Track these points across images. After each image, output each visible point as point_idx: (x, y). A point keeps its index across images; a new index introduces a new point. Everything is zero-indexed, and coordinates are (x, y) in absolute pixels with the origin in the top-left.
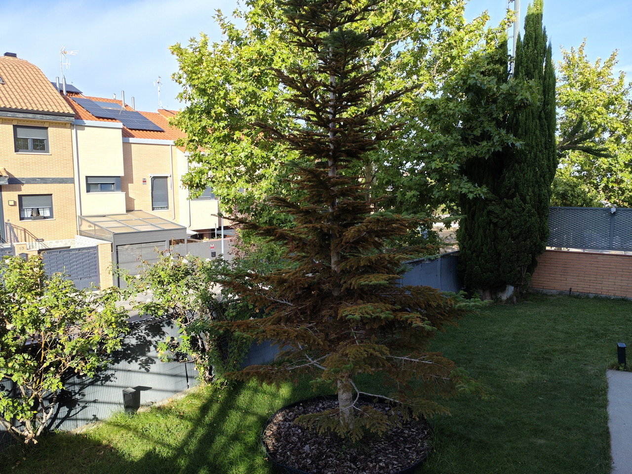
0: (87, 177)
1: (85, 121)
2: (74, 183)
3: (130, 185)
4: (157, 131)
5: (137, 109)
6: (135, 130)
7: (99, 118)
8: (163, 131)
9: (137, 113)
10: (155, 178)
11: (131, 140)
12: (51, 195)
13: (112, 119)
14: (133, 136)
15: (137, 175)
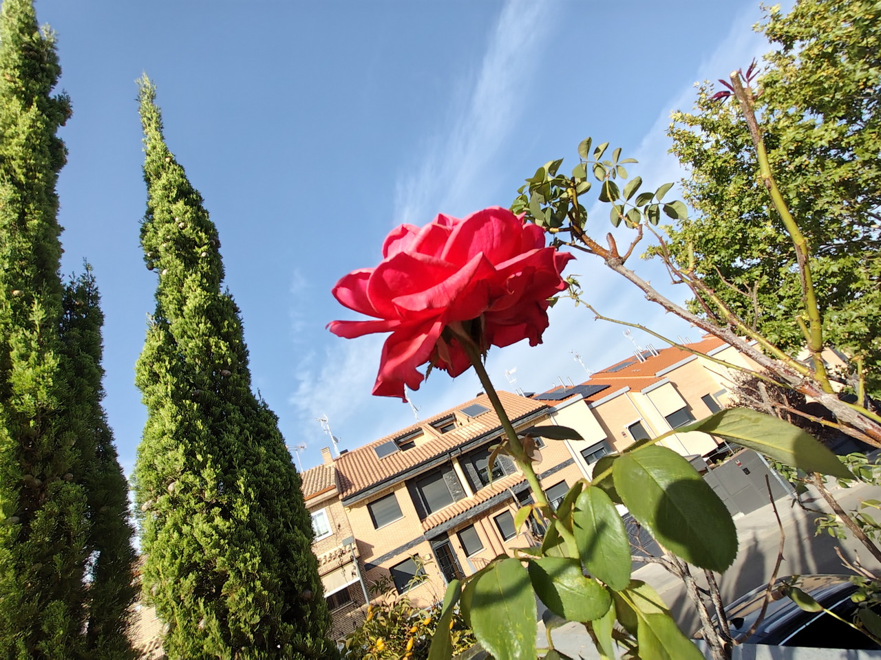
0: (581, 452)
1: (555, 407)
2: (574, 462)
3: (614, 443)
4: (603, 390)
5: (576, 385)
6: (590, 396)
7: (562, 399)
8: (609, 387)
9: (579, 386)
10: (630, 427)
11: (594, 405)
12: (564, 481)
13: (571, 395)
14: (593, 402)
15: (616, 433)
